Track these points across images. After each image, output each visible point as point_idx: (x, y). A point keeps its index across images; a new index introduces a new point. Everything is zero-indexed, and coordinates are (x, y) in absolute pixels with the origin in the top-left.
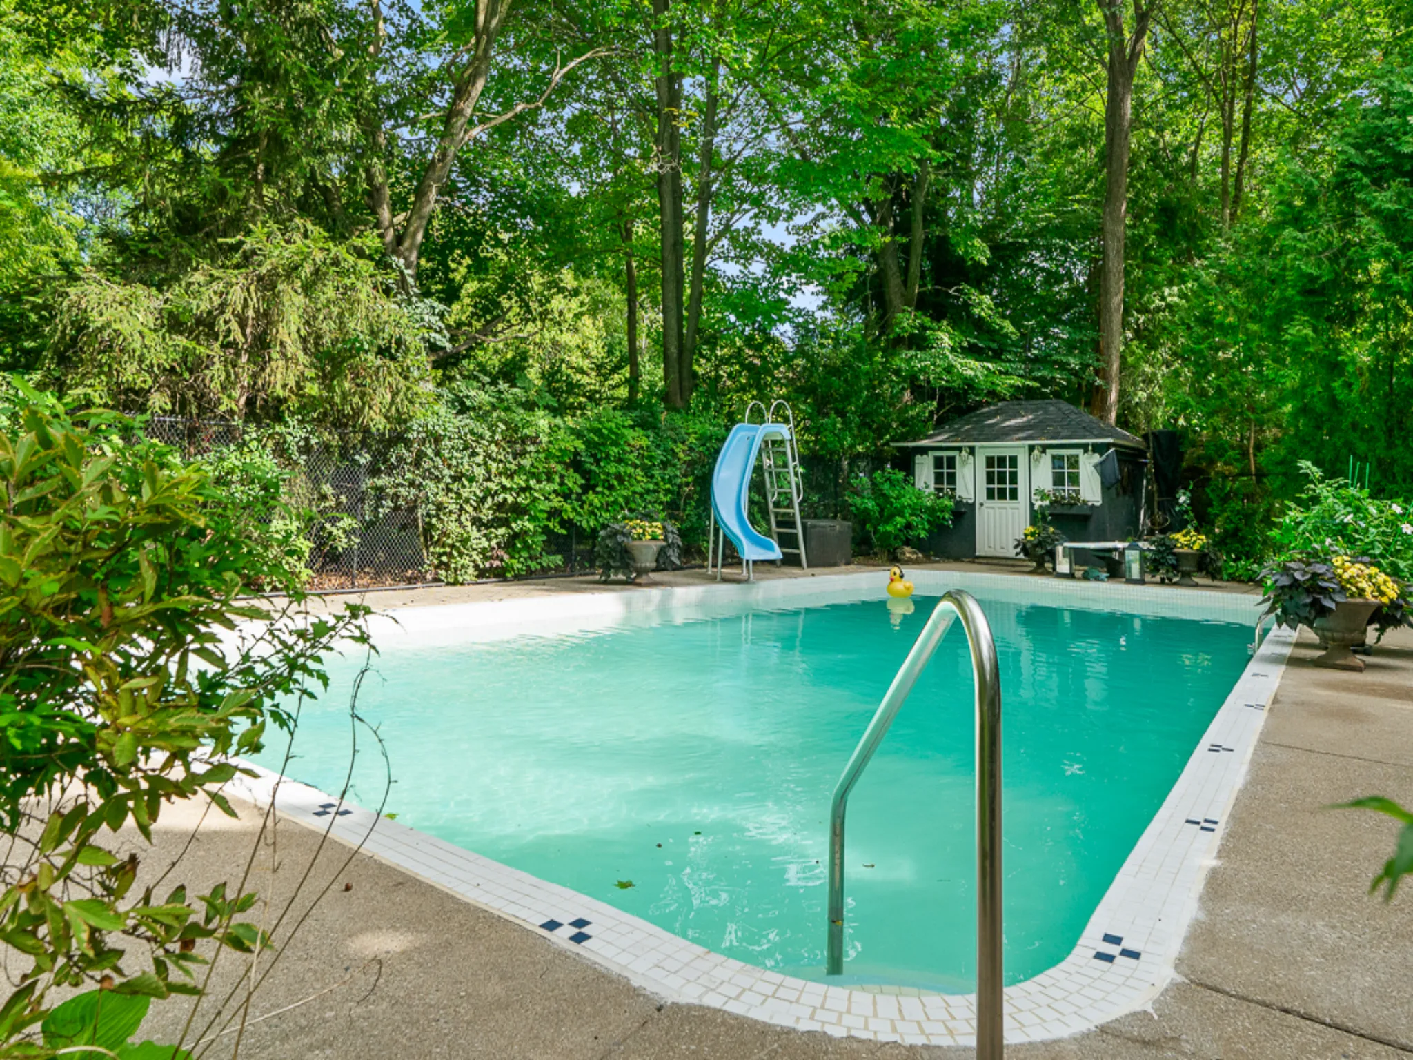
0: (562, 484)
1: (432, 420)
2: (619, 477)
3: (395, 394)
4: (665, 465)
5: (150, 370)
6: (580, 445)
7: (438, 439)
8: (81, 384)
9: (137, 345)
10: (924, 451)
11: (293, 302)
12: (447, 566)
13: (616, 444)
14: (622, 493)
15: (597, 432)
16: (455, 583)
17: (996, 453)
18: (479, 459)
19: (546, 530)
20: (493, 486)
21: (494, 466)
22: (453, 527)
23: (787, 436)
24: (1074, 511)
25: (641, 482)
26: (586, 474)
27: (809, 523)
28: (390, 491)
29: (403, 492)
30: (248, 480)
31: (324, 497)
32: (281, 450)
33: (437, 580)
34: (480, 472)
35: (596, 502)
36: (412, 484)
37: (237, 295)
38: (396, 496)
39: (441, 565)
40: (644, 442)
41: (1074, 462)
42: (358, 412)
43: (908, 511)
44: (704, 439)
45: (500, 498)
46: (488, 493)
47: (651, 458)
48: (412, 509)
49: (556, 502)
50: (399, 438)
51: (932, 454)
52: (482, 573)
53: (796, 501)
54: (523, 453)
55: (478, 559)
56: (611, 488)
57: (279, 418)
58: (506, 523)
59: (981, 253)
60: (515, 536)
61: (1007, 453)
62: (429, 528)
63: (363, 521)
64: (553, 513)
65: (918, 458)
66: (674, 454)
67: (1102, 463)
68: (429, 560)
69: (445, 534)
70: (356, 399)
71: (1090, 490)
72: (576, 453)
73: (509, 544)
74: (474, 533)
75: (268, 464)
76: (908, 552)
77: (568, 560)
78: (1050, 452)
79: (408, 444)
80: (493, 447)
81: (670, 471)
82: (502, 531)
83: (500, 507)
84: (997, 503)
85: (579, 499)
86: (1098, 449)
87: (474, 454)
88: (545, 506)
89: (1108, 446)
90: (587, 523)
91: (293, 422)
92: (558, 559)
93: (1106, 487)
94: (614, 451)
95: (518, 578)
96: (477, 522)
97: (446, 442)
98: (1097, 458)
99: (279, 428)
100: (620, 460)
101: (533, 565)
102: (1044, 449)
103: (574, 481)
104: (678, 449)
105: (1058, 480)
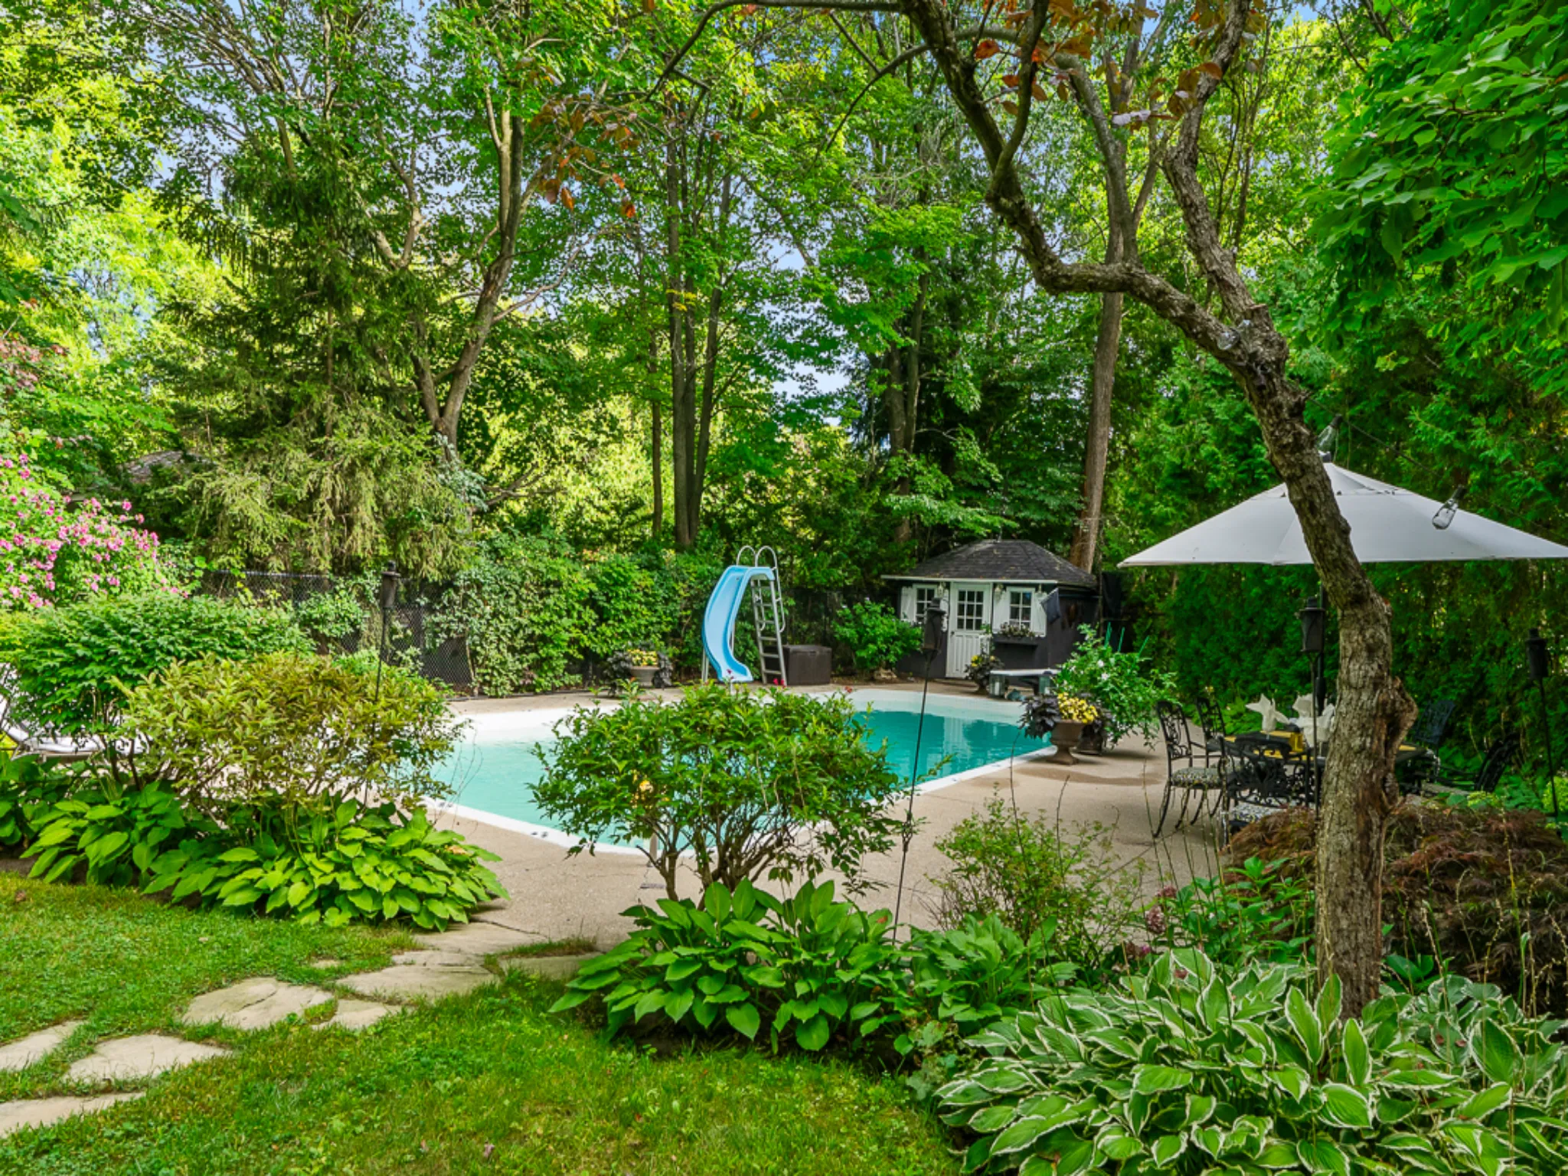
0: (580, 618)
1: (474, 570)
2: (627, 613)
3: (445, 552)
4: (667, 601)
5: (270, 543)
6: (594, 587)
7: (480, 586)
8: (224, 553)
9: (260, 524)
10: (909, 584)
11: (367, 485)
12: (489, 684)
13: (624, 584)
14: (630, 625)
15: (608, 575)
16: (496, 697)
17: (967, 589)
18: (512, 600)
19: (567, 656)
20: (525, 621)
21: (524, 605)
22: (493, 653)
23: (771, 577)
24: (1023, 641)
25: (646, 616)
26: (600, 610)
27: (792, 648)
28: (444, 626)
29: (454, 626)
30: (340, 618)
31: (394, 631)
32: (362, 597)
33: (482, 694)
34: (513, 610)
35: (609, 633)
36: (460, 620)
37: (327, 483)
38: (448, 631)
39: (485, 682)
40: (650, 582)
41: (1027, 600)
42: (418, 566)
43: (880, 640)
44: (701, 578)
45: (529, 631)
46: (520, 626)
47: (654, 596)
48: (461, 640)
49: (575, 633)
50: (449, 585)
51: (916, 587)
52: (517, 689)
53: (779, 632)
54: (548, 594)
55: (514, 678)
56: (621, 621)
57: (359, 572)
58: (535, 650)
59: (973, 401)
60: (543, 660)
61: (976, 589)
62: (475, 654)
63: (424, 650)
64: (574, 642)
65: (904, 590)
66: (676, 592)
67: (1048, 601)
68: (476, 680)
69: (487, 658)
70: (416, 557)
71: (1038, 625)
72: (591, 593)
73: (538, 665)
74: (510, 658)
75: (352, 607)
76: (883, 674)
77: (585, 678)
78: (1010, 589)
79: (457, 590)
80: (523, 591)
81: (671, 606)
82: (532, 656)
83: (530, 637)
84: (965, 632)
85: (594, 629)
86: (1046, 588)
87: (508, 596)
88: (566, 636)
89: (1054, 586)
90: (600, 649)
91: (370, 574)
92: (578, 678)
93: (1050, 623)
94: (622, 591)
95: (545, 692)
96: (512, 649)
97: (486, 588)
98: (1045, 596)
99: (360, 580)
100: (628, 599)
101: (557, 683)
102: (1005, 586)
103: (589, 615)
104: (680, 587)
105: (1014, 614)
